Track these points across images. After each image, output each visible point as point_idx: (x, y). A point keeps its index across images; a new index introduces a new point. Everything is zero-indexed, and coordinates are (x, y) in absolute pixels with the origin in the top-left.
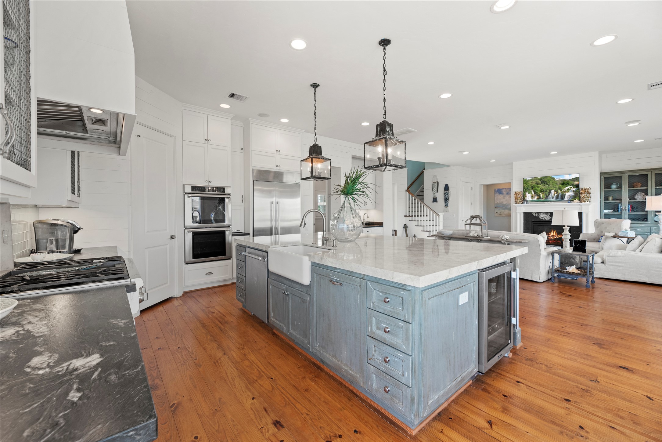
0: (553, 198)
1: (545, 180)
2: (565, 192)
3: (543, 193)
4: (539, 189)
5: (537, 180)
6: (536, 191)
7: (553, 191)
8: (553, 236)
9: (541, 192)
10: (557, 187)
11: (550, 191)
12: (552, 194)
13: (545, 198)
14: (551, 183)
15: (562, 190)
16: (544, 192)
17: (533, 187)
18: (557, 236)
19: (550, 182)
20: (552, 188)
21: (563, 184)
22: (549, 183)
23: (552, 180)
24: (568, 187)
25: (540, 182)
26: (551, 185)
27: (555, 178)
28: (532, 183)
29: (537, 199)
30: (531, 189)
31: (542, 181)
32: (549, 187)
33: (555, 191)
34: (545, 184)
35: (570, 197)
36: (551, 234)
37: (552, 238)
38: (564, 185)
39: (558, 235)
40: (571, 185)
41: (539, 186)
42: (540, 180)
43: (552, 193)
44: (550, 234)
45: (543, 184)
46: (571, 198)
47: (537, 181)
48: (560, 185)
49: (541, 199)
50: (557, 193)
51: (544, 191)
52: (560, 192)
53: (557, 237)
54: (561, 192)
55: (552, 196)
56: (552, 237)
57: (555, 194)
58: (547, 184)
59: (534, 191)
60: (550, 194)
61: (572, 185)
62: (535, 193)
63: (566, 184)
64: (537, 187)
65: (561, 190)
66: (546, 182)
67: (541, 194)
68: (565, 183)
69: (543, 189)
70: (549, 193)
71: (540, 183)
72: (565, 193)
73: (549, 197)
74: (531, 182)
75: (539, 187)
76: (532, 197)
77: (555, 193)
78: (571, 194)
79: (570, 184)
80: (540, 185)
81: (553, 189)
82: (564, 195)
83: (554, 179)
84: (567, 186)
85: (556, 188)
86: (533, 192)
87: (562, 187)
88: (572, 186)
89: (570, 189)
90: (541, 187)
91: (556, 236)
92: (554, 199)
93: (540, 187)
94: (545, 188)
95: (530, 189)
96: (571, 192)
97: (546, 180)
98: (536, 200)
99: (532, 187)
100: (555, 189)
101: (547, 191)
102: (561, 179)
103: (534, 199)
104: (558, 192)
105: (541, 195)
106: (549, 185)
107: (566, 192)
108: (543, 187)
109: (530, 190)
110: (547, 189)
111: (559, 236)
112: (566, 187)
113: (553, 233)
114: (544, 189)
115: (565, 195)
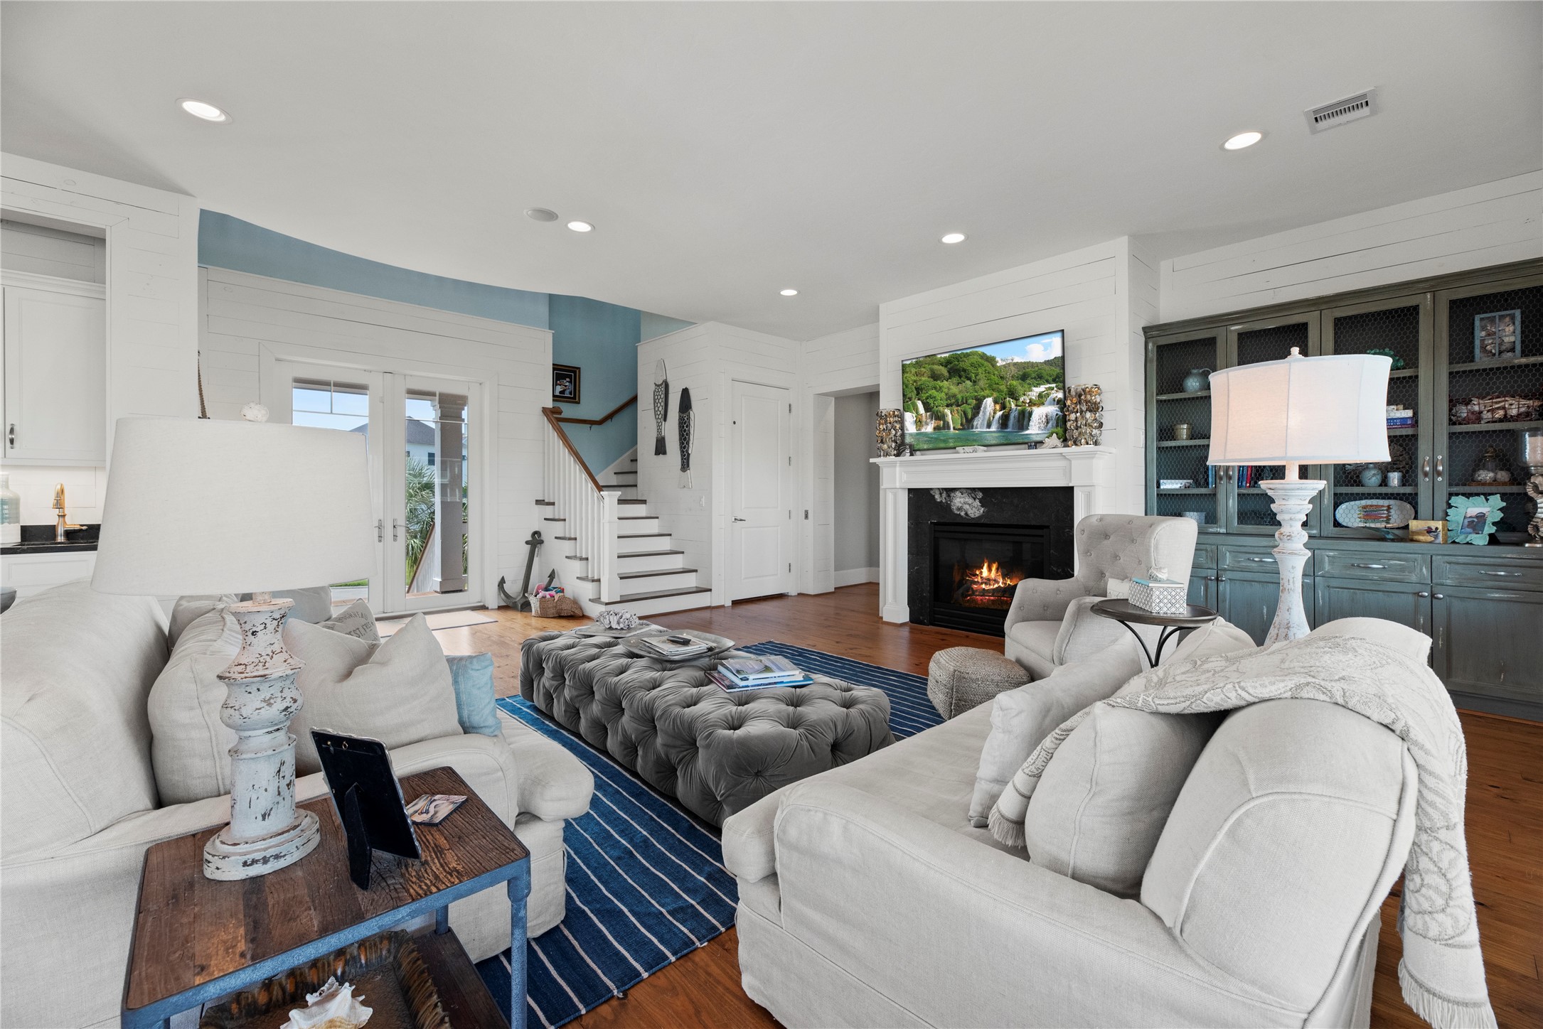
0: (989, 426)
1: (962, 365)
2: (1032, 403)
3: (955, 408)
4: (943, 395)
5: (933, 364)
6: (931, 401)
7: (989, 402)
8: (989, 580)
9: (948, 406)
10: (1003, 388)
11: (979, 402)
12: (984, 412)
13: (962, 424)
14: (981, 376)
15: (1022, 399)
16: (958, 406)
17: (922, 389)
18: (1001, 581)
19: (980, 370)
20: (987, 392)
21: (1024, 377)
22: (977, 375)
23: (986, 363)
24: (1042, 388)
25: (944, 371)
26: (982, 383)
27: (997, 359)
28: (916, 374)
29: (935, 429)
30: (913, 395)
31: (951, 369)
32: (977, 387)
33: (996, 402)
34: (960, 377)
35: (1048, 423)
36: (981, 573)
37: (983, 586)
38: (1028, 381)
39: (1003, 578)
40: (1050, 379)
41: (941, 384)
42: (946, 366)
43: (985, 408)
44: (978, 573)
45: (955, 380)
46: (1050, 425)
47: (936, 367)
48: (1014, 383)
49: (949, 428)
50: (1003, 407)
51: (957, 401)
52: (1013, 406)
53: (1001, 584)
54: (1016, 406)
55: (987, 417)
56: (986, 584)
57: (995, 413)
58: (969, 379)
59: (923, 403)
60: (978, 413)
61: (1054, 381)
62: (927, 408)
63: (1035, 378)
64: (935, 388)
65: (1017, 399)
66: (964, 370)
67: (947, 411)
68: (1029, 374)
69: (954, 396)
70: (977, 409)
71: (946, 374)
72: (1029, 409)
73: (975, 423)
74: (913, 370)
75: (940, 389)
76: (919, 423)
77: (998, 407)
78: (1052, 410)
79: (1047, 377)
80: (945, 382)
81: (988, 396)
82: (1027, 415)
83: (991, 360)
84: (1038, 385)
85: (1000, 391)
86: (920, 405)
87: (1020, 389)
88: (1054, 385)
89: (1048, 395)
90: (949, 389)
91: (998, 582)
92: (994, 428)
93: (946, 390)
94: (960, 392)
95: (909, 395)
96: (1050, 404)
97: (965, 364)
98: (931, 434)
99: (919, 390)
100: (995, 394)
101: (970, 401)
102: (1017, 360)
103: (923, 430)
104: (1008, 404)
105: (950, 416)
106: (975, 382)
107: (1035, 405)
108: (954, 390)
109: (910, 399)
110: (968, 394)
111: (1009, 582)
112: (1034, 388)
113: (990, 569)
114: (959, 396)
115: (1030, 414)
